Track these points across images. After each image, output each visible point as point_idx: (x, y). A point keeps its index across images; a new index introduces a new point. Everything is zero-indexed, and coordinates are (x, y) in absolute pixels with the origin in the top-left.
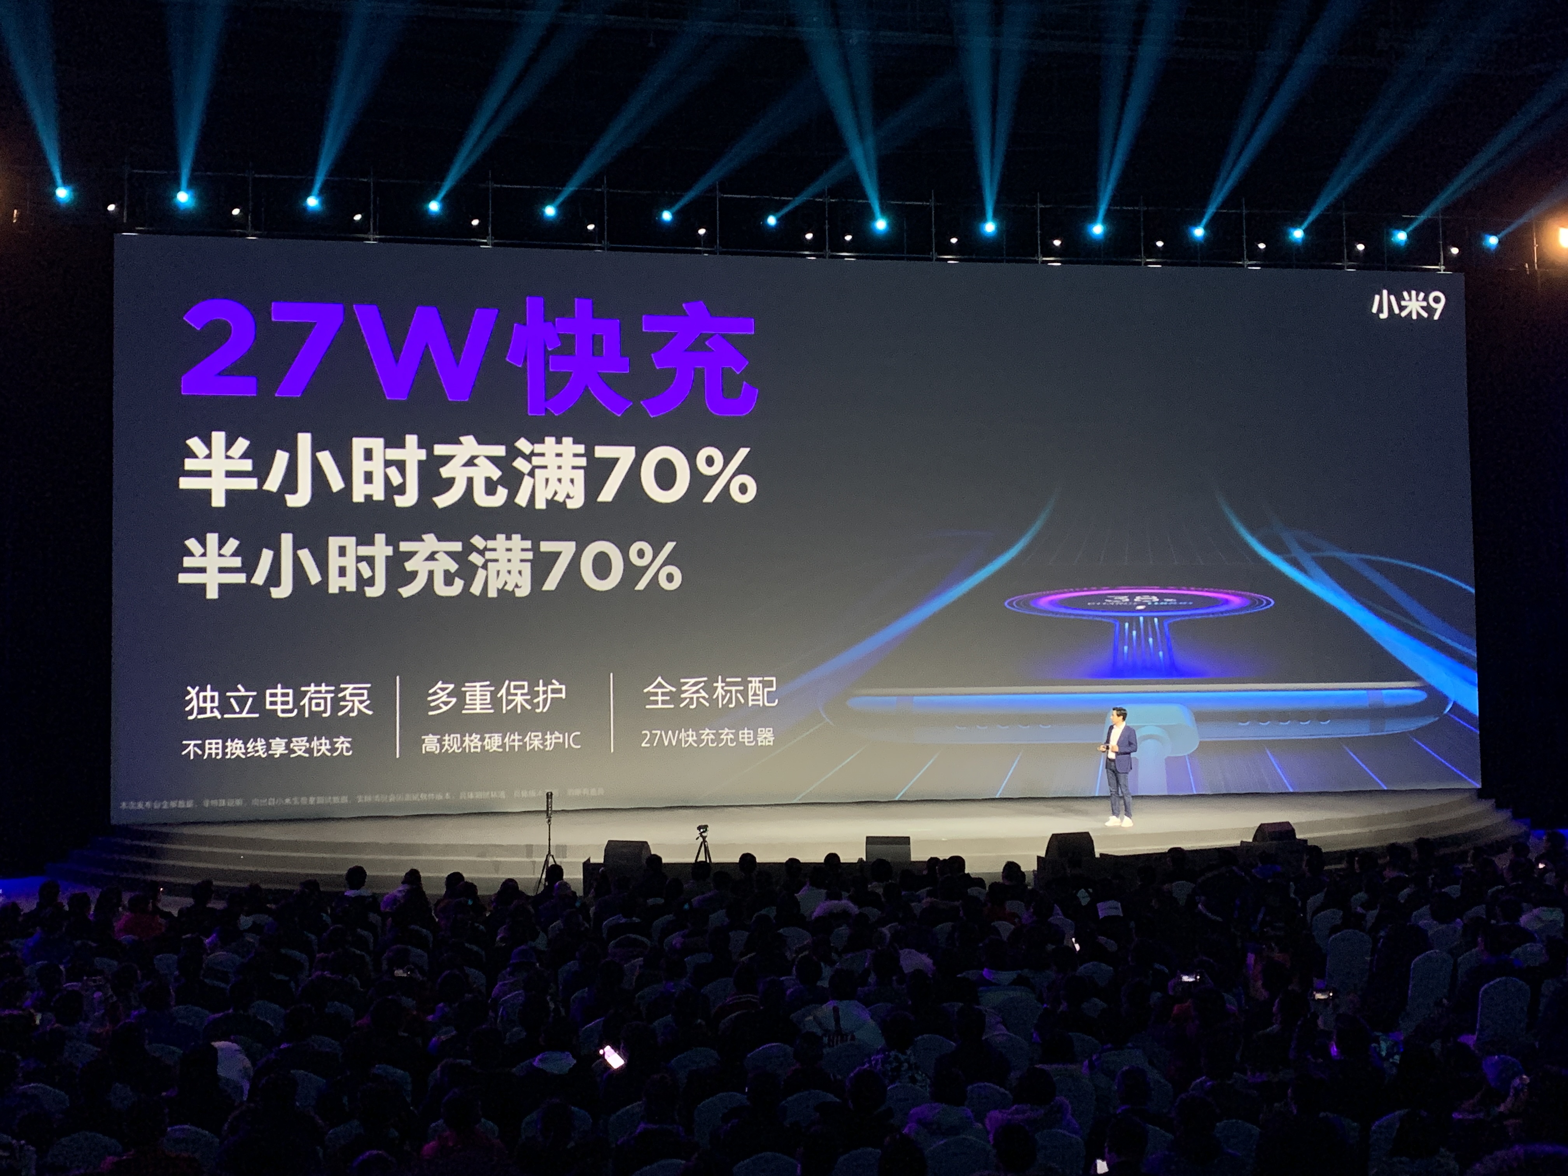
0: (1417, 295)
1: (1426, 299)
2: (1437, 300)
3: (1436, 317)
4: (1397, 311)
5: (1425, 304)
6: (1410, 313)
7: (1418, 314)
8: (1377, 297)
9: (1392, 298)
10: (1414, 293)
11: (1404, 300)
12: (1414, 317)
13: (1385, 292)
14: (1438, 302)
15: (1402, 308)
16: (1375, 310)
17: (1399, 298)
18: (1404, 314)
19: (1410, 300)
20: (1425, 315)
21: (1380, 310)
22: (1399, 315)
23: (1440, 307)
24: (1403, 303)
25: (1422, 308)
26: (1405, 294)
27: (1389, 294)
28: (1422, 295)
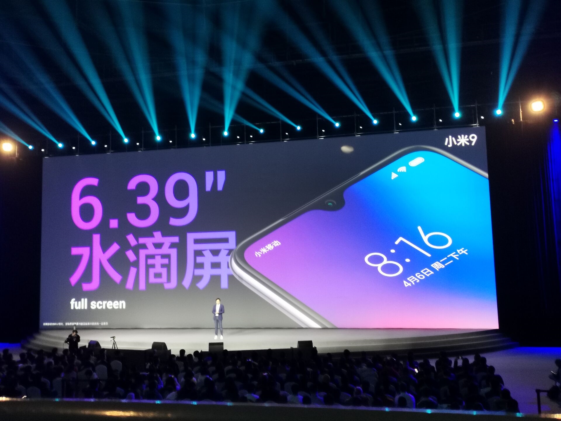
0: (464, 136)
1: (468, 138)
2: (473, 138)
3: (473, 144)
4: (455, 143)
5: (468, 140)
6: (461, 145)
7: (465, 144)
8: (447, 139)
9: (454, 139)
10: (463, 136)
11: (458, 138)
12: (463, 145)
13: (450, 137)
14: (474, 138)
15: (458, 142)
16: (446, 144)
17: (457, 138)
18: (459, 144)
19: (461, 139)
20: (468, 144)
21: (448, 143)
22: (457, 145)
23: (474, 141)
24: (458, 140)
25: (467, 141)
26: (459, 137)
27: (452, 137)
28: (466, 136)
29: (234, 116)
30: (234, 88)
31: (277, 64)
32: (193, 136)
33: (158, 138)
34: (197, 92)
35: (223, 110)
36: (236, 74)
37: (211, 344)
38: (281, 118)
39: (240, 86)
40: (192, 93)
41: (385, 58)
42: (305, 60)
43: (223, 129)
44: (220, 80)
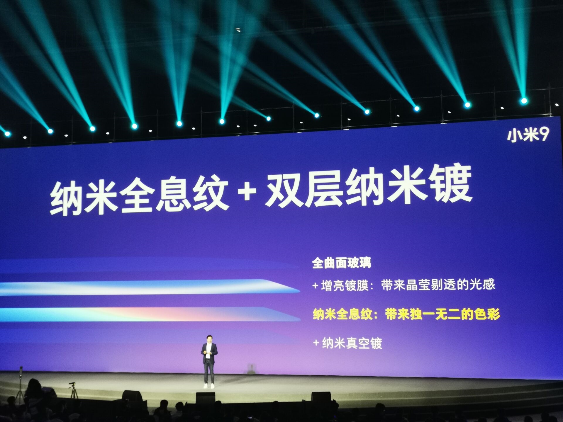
0: (533, 129)
1: (538, 131)
3: (544, 139)
4: (521, 138)
5: (537, 133)
6: (529, 139)
7: (534, 139)
8: (510, 133)
9: (519, 132)
10: (531, 128)
11: (525, 132)
12: (531, 140)
13: (515, 130)
14: (545, 132)
15: (524, 137)
16: (509, 139)
17: (523, 132)
18: (525, 139)
19: (529, 132)
20: (537, 139)
21: (512, 138)
22: (523, 140)
23: (546, 135)
24: (525, 134)
25: (536, 135)
26: (526, 129)
27: (517, 130)
28: (536, 129)
29: (233, 99)
30: (233, 61)
31: (289, 32)
32: (179, 124)
33: (135, 126)
34: (186, 67)
35: (219, 91)
36: (237, 45)
37: (199, 395)
38: (294, 102)
39: (241, 59)
40: (178, 68)
41: (430, 26)
42: (327, 27)
43: (219, 116)
44: (216, 51)
